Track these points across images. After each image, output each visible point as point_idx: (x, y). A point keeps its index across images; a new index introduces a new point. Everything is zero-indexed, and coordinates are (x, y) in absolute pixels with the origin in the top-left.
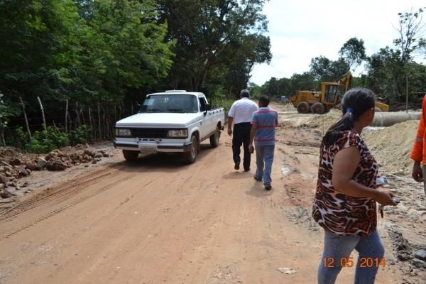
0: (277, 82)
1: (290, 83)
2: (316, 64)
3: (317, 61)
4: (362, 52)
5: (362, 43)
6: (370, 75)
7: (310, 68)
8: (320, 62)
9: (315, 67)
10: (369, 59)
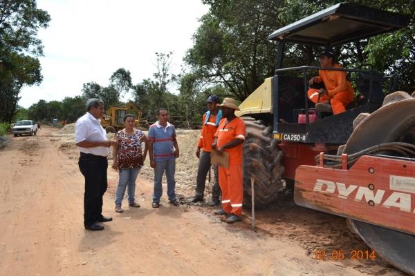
0: (47, 104)
1: (62, 107)
2: (88, 89)
3: (89, 87)
4: (129, 81)
5: (129, 73)
6: (137, 101)
7: (83, 92)
8: (92, 87)
9: (87, 91)
10: (135, 88)
